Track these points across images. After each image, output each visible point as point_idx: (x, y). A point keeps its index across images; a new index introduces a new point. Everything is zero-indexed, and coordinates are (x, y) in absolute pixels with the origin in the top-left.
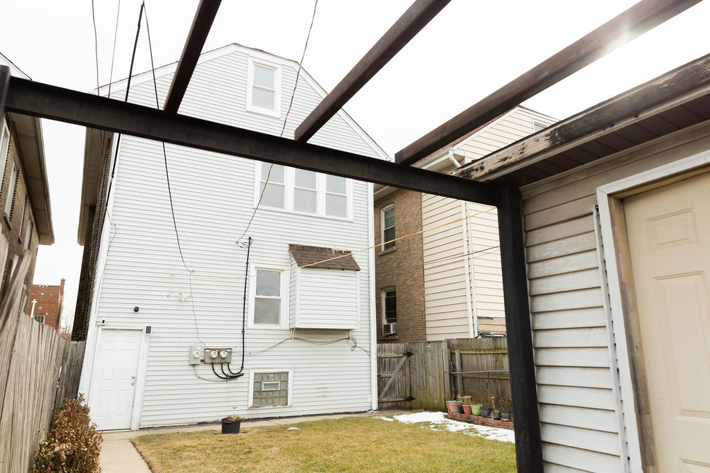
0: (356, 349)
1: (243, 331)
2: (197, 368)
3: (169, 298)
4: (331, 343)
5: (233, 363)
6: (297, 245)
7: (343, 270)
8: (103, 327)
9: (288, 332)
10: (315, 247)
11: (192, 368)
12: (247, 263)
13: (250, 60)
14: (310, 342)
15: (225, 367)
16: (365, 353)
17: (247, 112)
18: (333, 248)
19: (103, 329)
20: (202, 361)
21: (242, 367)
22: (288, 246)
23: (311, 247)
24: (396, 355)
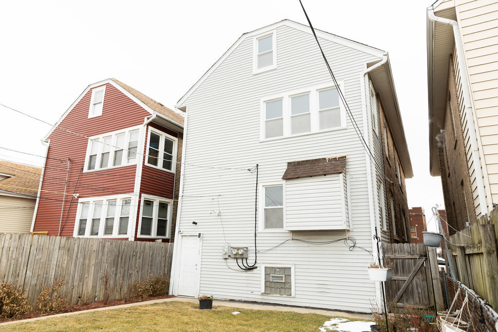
0: (355, 249)
1: (255, 235)
2: (228, 261)
3: (212, 215)
4: (329, 243)
5: (249, 258)
6: (294, 162)
7: (325, 175)
8: (182, 235)
9: (288, 235)
10: (309, 160)
11: (224, 261)
12: (257, 184)
13: (254, 39)
14: (308, 242)
15: (244, 261)
16: (368, 253)
17: (254, 75)
18: (327, 157)
19: (182, 236)
20: (229, 256)
21: (256, 262)
22: (287, 164)
23: (307, 161)
24: (410, 257)
